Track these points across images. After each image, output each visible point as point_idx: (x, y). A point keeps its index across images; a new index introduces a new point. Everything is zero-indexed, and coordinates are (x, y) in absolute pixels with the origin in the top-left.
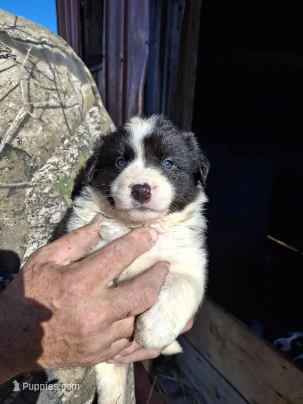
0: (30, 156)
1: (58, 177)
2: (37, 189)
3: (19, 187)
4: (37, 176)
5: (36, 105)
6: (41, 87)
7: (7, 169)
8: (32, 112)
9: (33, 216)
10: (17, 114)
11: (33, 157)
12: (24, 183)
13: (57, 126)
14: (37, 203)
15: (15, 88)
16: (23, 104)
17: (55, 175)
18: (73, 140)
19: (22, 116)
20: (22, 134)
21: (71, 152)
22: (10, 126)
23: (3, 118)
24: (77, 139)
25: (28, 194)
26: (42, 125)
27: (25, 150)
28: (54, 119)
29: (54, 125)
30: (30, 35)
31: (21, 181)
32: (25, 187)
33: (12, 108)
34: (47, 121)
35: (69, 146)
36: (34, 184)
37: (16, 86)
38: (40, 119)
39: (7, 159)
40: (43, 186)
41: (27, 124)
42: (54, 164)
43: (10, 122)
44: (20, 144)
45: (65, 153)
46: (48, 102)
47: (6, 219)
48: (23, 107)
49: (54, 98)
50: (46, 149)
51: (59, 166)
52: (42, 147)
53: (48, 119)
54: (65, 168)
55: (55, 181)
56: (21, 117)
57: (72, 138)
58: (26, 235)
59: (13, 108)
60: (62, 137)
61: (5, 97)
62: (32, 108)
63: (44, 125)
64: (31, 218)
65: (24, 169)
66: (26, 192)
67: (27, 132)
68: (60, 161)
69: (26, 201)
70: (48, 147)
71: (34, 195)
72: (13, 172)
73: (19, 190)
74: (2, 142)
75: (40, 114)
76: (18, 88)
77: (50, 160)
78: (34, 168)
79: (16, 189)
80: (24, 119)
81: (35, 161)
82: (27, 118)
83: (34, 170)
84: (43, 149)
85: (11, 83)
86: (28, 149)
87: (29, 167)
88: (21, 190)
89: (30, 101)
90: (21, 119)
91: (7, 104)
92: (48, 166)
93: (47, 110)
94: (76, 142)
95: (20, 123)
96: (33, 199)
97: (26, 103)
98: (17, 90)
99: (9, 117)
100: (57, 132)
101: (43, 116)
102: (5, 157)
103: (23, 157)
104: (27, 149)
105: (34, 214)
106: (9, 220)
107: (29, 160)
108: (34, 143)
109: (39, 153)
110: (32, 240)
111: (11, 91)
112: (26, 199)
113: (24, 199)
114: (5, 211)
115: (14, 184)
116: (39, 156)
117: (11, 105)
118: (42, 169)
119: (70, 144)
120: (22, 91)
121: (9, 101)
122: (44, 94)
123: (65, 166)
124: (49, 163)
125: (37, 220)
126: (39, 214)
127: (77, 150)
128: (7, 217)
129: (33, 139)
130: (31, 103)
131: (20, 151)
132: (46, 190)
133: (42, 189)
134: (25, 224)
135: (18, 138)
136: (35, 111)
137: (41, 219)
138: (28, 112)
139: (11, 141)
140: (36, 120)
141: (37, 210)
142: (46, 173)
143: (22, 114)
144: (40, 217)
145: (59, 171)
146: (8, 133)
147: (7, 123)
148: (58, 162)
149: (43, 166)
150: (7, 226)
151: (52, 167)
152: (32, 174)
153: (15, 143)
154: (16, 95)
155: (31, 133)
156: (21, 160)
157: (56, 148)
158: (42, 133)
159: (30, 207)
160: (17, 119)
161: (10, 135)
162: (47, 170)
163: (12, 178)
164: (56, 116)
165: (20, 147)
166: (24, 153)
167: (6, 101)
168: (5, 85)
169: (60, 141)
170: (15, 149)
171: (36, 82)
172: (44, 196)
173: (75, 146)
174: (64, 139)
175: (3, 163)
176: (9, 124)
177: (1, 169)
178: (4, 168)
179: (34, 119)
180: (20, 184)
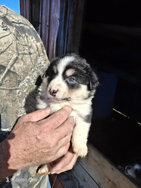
0: (18, 75)
1: (29, 85)
2: (21, 90)
3: (14, 90)
4: (21, 84)
5: (20, 53)
6: (21, 44)
7: (8, 81)
8: (19, 56)
9: (20, 103)
10: (13, 56)
11: (20, 76)
12: (16, 88)
13: (29, 63)
14: (21, 97)
16: (15, 52)
17: (28, 84)
18: (35, 69)
19: (15, 57)
20: (15, 65)
21: (35, 75)
22: (10, 61)
23: (7, 57)
24: (36, 69)
25: (17, 92)
26: (23, 62)
27: (16, 72)
28: (27, 60)
29: (28, 62)
30: (14, 18)
31: (15, 87)
32: (16, 89)
33: (10, 53)
34: (25, 60)
35: (34, 72)
36: (20, 88)
38: (22, 59)
39: (9, 77)
40: (23, 89)
41: (17, 61)
42: (28, 79)
43: (10, 59)
44: (14, 70)
45: (32, 75)
46: (24, 52)
47: (9, 103)
48: (15, 53)
49: (27, 50)
50: (25, 73)
51: (30, 80)
52: (23, 72)
53: (25, 59)
54: (32, 81)
55: (28, 87)
57: (35, 68)
58: (17, 111)
60: (31, 67)
61: (7, 48)
62: (19, 54)
63: (24, 62)
64: (19, 103)
65: (16, 81)
66: (16, 92)
67: (17, 65)
68: (30, 78)
69: (16, 96)
70: (26, 72)
71: (20, 93)
72: (11, 82)
74: (7, 69)
75: (22, 57)
77: (26, 78)
78: (20, 81)
79: (12, 90)
80: (16, 59)
81: (20, 78)
82: (17, 58)
83: (20, 82)
84: (24, 72)
85: (9, 42)
87: (18, 80)
88: (15, 91)
90: (14, 59)
91: (8, 51)
92: (25, 80)
93: (24, 55)
94: (36, 70)
95: (14, 60)
96: (20, 95)
97: (16, 51)
98: (12, 45)
99: (9, 57)
100: (29, 65)
101: (23, 58)
102: (7, 76)
103: (15, 75)
104: (17, 72)
105: (20, 102)
106: (10, 104)
107: (18, 77)
108: (20, 70)
109: (22, 74)
110: (20, 113)
111: (10, 45)
112: (17, 95)
113: (16, 95)
114: (9, 100)
115: (12, 88)
116: (22, 75)
117: (10, 52)
118: (23, 81)
119: (34, 71)
120: (14, 46)
121: (9, 50)
122: (22, 47)
123: (32, 80)
124: (26, 79)
125: (22, 104)
126: (22, 102)
127: (36, 74)
128: (9, 102)
129: (20, 68)
130: (18, 52)
131: (14, 73)
132: (25, 91)
133: (23, 90)
134: (17, 105)
135: (13, 67)
136: (20, 55)
137: (23, 104)
138: (17, 56)
139: (10, 68)
140: (21, 60)
141: (22, 100)
142: (25, 83)
143: (15, 56)
144: (23, 103)
145: (30, 83)
146: (9, 64)
147: (9, 60)
148: (29, 79)
149: (24, 80)
150: (9, 107)
151: (27, 80)
152: (19, 83)
153: (12, 69)
154: (12, 48)
155: (19, 65)
156: (14, 77)
157: (29, 72)
158: (23, 65)
159: (18, 98)
160: (13, 58)
161: (10, 65)
162: (25, 82)
163: (11, 85)
164: (28, 58)
165: (14, 71)
166: (16, 74)
167: (8, 50)
168: (7, 42)
169: (30, 69)
170: (12, 72)
171: (19, 42)
172: (24, 93)
173: (36, 72)
174: (32, 69)
175: (7, 78)
176: (10, 60)
177: (6, 81)
178: (7, 81)
179: (20, 59)
180: (14, 88)
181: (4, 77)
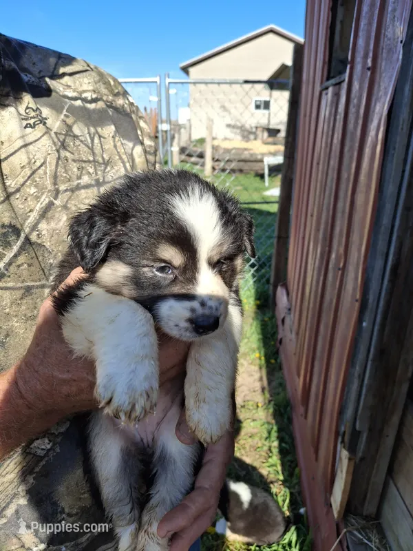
0: (50, 252)
3: (37, 287)
5: (63, 187)
6: (74, 161)
7: (26, 265)
8: (56, 198)
10: (39, 201)
11: (54, 253)
12: (42, 282)
15: (39, 168)
16: (47, 188)
19: (44, 204)
20: (43, 226)
22: (29, 216)
23: (23, 207)
26: (67, 214)
27: (45, 244)
30: (70, 87)
31: (40, 281)
32: (43, 286)
33: (33, 195)
34: (74, 209)
37: (41, 166)
38: (65, 207)
39: (27, 254)
41: (49, 214)
43: (30, 212)
44: (39, 237)
48: (47, 193)
49: (90, 173)
53: (75, 206)
56: (42, 205)
59: (35, 194)
61: (26, 181)
63: (71, 214)
66: (44, 293)
67: (48, 224)
72: (32, 268)
73: (37, 291)
74: (22, 235)
75: (66, 200)
76: (43, 168)
79: (33, 288)
80: (46, 208)
82: (49, 206)
85: (35, 162)
86: (49, 244)
87: (49, 265)
88: (40, 290)
89: (55, 184)
90: (42, 208)
91: (28, 190)
95: (41, 213)
97: (50, 187)
98: (42, 170)
99: (29, 206)
101: (69, 202)
102: (24, 252)
103: (42, 252)
104: (47, 243)
107: (48, 256)
108: (56, 237)
109: (60, 248)
111: (35, 172)
113: (42, 300)
114: (16, 316)
115: (32, 284)
116: (60, 252)
117: (33, 190)
120: (48, 171)
121: (30, 186)
122: (75, 170)
128: (17, 322)
129: (55, 232)
130: (57, 186)
131: (39, 246)
135: (37, 231)
136: (60, 196)
138: (51, 199)
139: (30, 233)
140: (60, 209)
143: (44, 201)
146: (27, 224)
147: (27, 213)
152: (51, 272)
153: (34, 237)
154: (40, 178)
155: (52, 225)
160: (37, 208)
161: (30, 227)
163: (31, 275)
165: (39, 241)
166: (42, 248)
167: (27, 186)
170: (34, 243)
171: (67, 154)
175: (21, 259)
176: (29, 214)
177: (19, 266)
178: (22, 264)
179: (58, 207)
180: (38, 283)
181: (16, 256)
